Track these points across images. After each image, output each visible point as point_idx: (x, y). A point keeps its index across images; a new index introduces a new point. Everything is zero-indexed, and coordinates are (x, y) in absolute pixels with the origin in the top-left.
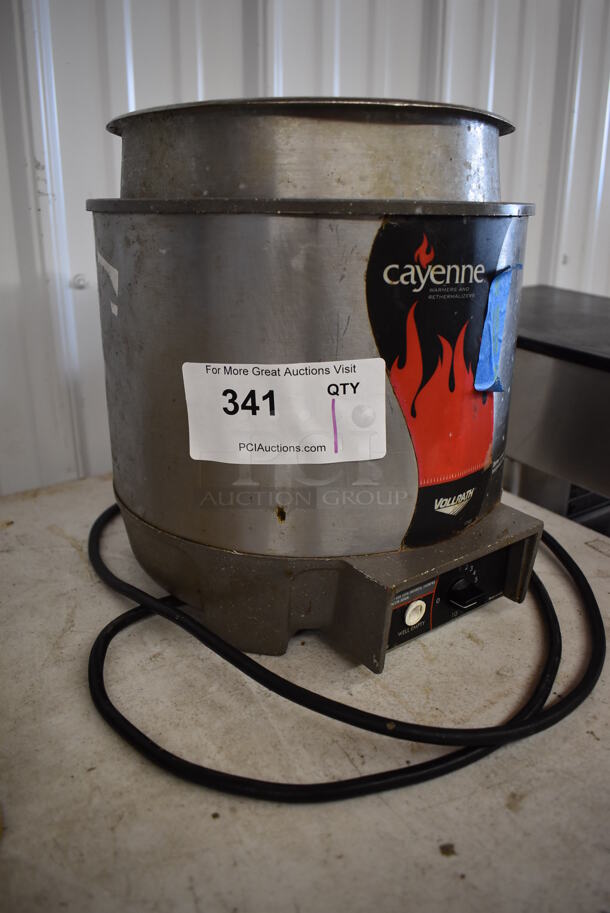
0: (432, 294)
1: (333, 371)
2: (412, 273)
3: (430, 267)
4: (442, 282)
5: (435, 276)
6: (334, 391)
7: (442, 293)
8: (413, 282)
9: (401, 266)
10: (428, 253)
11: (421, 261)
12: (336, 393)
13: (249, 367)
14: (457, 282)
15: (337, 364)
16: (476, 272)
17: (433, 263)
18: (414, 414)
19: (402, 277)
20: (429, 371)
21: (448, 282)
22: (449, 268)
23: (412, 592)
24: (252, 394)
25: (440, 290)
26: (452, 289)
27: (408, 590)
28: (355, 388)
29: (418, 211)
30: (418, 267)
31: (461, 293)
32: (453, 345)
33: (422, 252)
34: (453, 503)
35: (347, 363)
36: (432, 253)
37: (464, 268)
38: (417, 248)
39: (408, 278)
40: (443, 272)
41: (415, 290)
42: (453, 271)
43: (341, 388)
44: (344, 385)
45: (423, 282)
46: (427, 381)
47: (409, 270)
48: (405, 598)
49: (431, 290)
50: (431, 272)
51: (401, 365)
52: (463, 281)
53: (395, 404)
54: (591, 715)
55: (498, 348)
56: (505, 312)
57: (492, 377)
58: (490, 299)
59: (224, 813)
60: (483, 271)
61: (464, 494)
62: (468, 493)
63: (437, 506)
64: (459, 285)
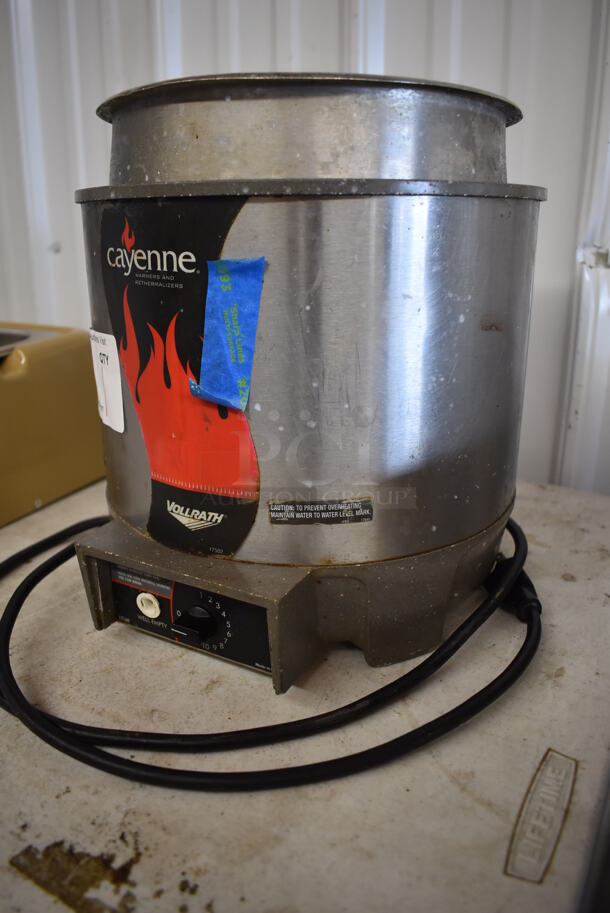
0: (139, 279)
1: (99, 341)
2: (122, 256)
3: (133, 251)
4: (144, 268)
5: (138, 261)
6: (102, 359)
7: (146, 279)
8: (124, 266)
9: (115, 250)
10: (130, 237)
11: (126, 244)
12: (102, 362)
14: (159, 269)
15: (100, 335)
16: (181, 260)
17: (136, 247)
18: (138, 399)
19: (117, 260)
20: (144, 360)
21: (150, 268)
22: (150, 253)
23: (143, 580)
25: (143, 276)
26: (154, 276)
27: (141, 577)
28: (107, 360)
30: (125, 251)
31: (161, 281)
32: (164, 337)
33: (125, 235)
34: (186, 514)
35: (103, 336)
36: (133, 237)
37: (165, 254)
38: (122, 232)
39: (120, 261)
40: (144, 257)
41: (126, 274)
42: (154, 259)
44: (104, 355)
45: (130, 266)
46: (143, 371)
47: (120, 253)
48: (137, 582)
49: (137, 275)
50: (135, 256)
51: (125, 346)
52: (165, 269)
53: (127, 383)
54: (100, 789)
55: (243, 358)
56: (254, 315)
57: (234, 391)
58: (210, 293)
60: (193, 259)
61: (204, 513)
62: (211, 514)
63: (169, 509)
64: (162, 273)
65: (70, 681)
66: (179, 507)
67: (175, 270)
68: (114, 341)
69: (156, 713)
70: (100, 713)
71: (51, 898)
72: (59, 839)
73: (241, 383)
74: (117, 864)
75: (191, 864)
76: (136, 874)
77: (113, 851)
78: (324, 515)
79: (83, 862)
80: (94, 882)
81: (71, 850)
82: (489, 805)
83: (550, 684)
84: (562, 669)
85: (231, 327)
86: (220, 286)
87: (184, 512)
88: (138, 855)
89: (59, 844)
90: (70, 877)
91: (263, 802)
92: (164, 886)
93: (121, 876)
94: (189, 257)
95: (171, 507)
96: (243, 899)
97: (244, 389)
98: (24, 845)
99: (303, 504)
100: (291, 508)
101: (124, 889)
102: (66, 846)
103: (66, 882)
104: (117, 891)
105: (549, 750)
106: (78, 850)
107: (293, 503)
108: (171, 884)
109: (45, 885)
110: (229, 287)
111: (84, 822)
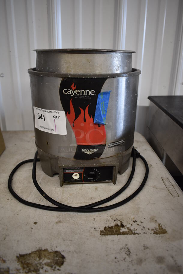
0: (76, 97)
1: (54, 113)
2: (70, 91)
3: (75, 90)
4: (79, 94)
6: (55, 117)
7: (80, 97)
8: (71, 94)
9: (67, 90)
10: (74, 86)
11: (73, 88)
12: (55, 118)
13: (41, 109)
14: (84, 94)
15: (55, 111)
16: (91, 92)
17: (76, 89)
18: (73, 126)
19: (68, 92)
20: (77, 115)
21: (81, 94)
22: (81, 91)
23: (74, 170)
24: (41, 115)
26: (82, 96)
27: (73, 170)
28: (59, 117)
29: (70, 77)
30: (72, 90)
31: (86, 97)
32: (84, 110)
33: (72, 86)
35: (57, 111)
36: (76, 86)
37: (86, 91)
38: (71, 85)
39: (69, 93)
40: (79, 92)
41: (71, 96)
42: (83, 92)
43: (56, 117)
44: (57, 116)
45: (74, 94)
46: (76, 119)
47: (69, 91)
48: (72, 171)
49: (76, 96)
50: (76, 91)
51: (69, 113)
52: (86, 94)
53: (68, 123)
54: (100, 215)
55: (105, 113)
56: (108, 103)
57: (102, 120)
58: (98, 99)
59: (10, 199)
60: (94, 92)
61: (93, 150)
62: (95, 149)
63: (83, 151)
64: (85, 95)
65: (65, 200)
66: (86, 150)
67: (89, 94)
68: (64, 112)
69: (92, 198)
70: (81, 203)
71: (116, 236)
72: (104, 227)
73: (104, 119)
74: (119, 224)
75: (131, 218)
76: (124, 224)
77: (116, 223)
78: (118, 144)
79: (113, 227)
80: (119, 230)
81: (109, 227)
82: (162, 189)
83: (151, 167)
84: (151, 165)
85: (103, 106)
86: (100, 97)
87: (88, 151)
88: (121, 221)
89: (105, 227)
90: (115, 231)
91: (130, 204)
92: (131, 223)
93: (122, 226)
94: (93, 91)
95: (83, 150)
96: (145, 218)
97: (104, 120)
98: (100, 231)
99: (114, 142)
100: (112, 144)
101: (126, 227)
102: (107, 227)
103: (115, 232)
104: (125, 228)
105: (162, 178)
106: (110, 226)
107: (112, 143)
108: (132, 222)
109: (112, 234)
110: (103, 98)
111: (105, 222)
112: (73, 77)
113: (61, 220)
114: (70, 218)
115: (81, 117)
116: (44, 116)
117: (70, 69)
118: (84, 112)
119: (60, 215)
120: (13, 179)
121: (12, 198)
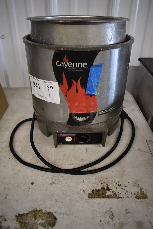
0: (69, 69)
1: (48, 83)
2: (63, 64)
3: (68, 63)
4: (72, 67)
5: (69, 65)
6: (49, 87)
8: (63, 66)
9: (60, 62)
10: (67, 59)
11: (65, 61)
12: (49, 88)
13: (36, 78)
14: (77, 67)
15: (49, 81)
16: (83, 65)
18: (66, 96)
19: (61, 64)
20: (70, 87)
21: (73, 67)
22: (74, 63)
24: (36, 84)
25: (71, 68)
26: (75, 69)
27: (66, 134)
28: (52, 87)
29: (62, 49)
30: (64, 63)
31: (78, 70)
32: (77, 82)
33: (65, 59)
34: (80, 118)
35: (50, 82)
36: (68, 59)
37: (79, 64)
39: (62, 65)
40: (72, 64)
41: (64, 68)
42: (75, 65)
43: (50, 87)
44: (50, 86)
45: (66, 66)
46: (69, 90)
47: (62, 63)
48: (65, 135)
49: (69, 68)
50: (68, 64)
51: (62, 84)
52: (78, 67)
54: (89, 178)
55: (96, 84)
56: (99, 75)
57: (94, 91)
58: (90, 71)
59: (11, 159)
60: (87, 64)
61: (85, 117)
62: (86, 117)
63: (75, 118)
64: (77, 68)
65: (59, 161)
66: (78, 117)
67: (82, 67)
68: (57, 83)
69: (83, 160)
70: (73, 165)
71: (102, 199)
72: (92, 189)
73: (95, 89)
74: (106, 188)
75: (116, 182)
76: (110, 187)
77: (103, 186)
78: (108, 111)
79: (100, 191)
80: (105, 193)
81: (96, 190)
82: (146, 152)
83: (137, 129)
84: (137, 126)
85: (95, 78)
86: (93, 69)
87: (79, 118)
88: (107, 184)
89: (93, 190)
90: (101, 194)
91: (116, 166)
92: (116, 187)
93: (108, 189)
94: (86, 64)
95: (76, 118)
96: (128, 182)
97: (96, 91)
98: (88, 194)
99: (105, 110)
100: (103, 112)
101: (111, 191)
102: (94, 190)
103: (101, 195)
104: (110, 192)
105: (146, 140)
106: (97, 189)
107: (103, 111)
108: (117, 186)
109: (98, 197)
110: (95, 70)
111: (93, 184)
112: (65, 50)
113: (55, 181)
114: (63, 179)
115: (73, 88)
116: (39, 85)
117: (63, 41)
118: (76, 83)
119: (54, 177)
120: (14, 138)
121: (12, 158)
